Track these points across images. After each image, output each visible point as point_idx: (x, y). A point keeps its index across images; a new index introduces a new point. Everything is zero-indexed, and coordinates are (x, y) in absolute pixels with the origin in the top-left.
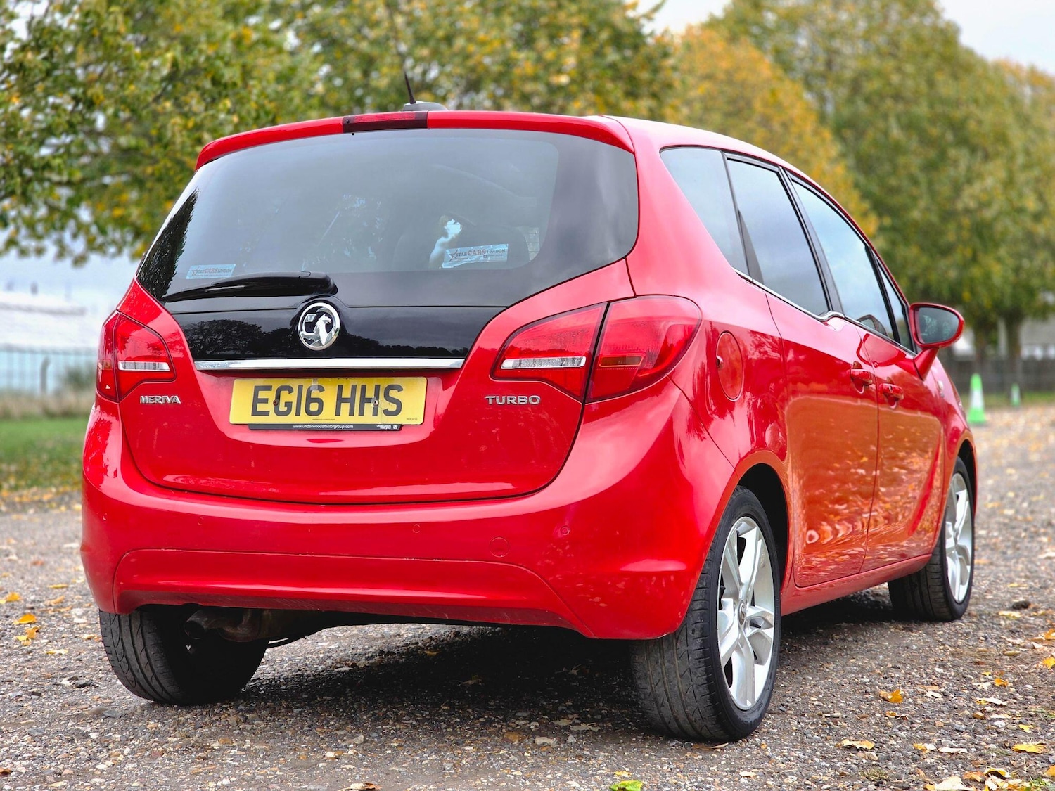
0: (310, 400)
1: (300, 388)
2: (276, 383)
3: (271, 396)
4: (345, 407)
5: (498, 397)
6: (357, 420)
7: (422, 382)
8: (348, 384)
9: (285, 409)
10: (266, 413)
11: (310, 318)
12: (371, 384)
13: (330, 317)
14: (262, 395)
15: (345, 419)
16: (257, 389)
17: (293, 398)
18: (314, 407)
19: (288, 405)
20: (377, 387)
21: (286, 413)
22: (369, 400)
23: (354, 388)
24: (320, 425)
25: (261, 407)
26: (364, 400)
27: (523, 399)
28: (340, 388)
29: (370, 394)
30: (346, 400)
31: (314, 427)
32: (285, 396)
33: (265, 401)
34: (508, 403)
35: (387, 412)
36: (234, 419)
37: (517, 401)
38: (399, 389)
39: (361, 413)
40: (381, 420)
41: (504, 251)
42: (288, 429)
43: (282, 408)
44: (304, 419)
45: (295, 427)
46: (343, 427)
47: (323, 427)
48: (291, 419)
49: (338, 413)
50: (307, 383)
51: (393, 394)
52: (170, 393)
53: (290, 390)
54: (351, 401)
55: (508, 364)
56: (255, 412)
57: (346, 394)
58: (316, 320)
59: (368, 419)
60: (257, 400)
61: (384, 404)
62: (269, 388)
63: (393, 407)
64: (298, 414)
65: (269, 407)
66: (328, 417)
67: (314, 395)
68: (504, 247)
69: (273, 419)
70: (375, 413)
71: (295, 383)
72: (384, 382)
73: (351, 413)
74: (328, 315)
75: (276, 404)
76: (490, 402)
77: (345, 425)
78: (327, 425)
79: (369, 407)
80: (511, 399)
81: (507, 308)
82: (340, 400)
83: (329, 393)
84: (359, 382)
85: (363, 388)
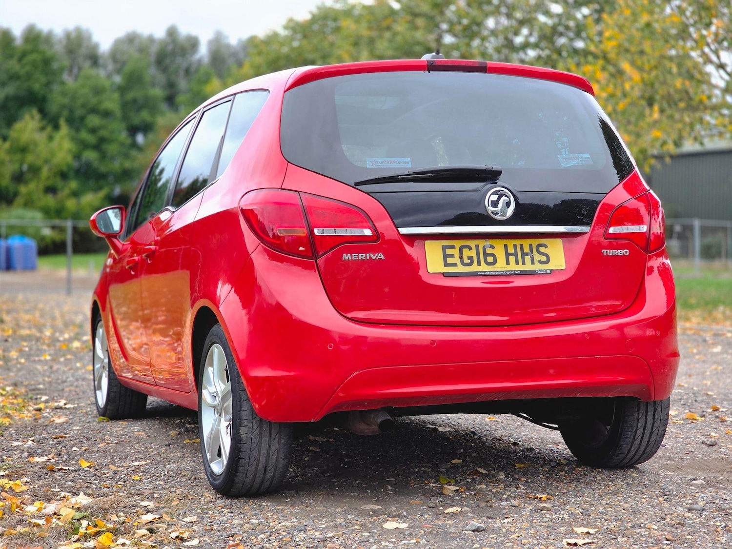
0: (486, 255)
1: (477, 247)
2: (458, 243)
3: (456, 252)
4: (512, 259)
5: (609, 251)
6: (521, 267)
7: (559, 243)
8: (511, 243)
9: (469, 261)
10: (455, 265)
11: (494, 198)
12: (526, 243)
13: (508, 198)
14: (449, 251)
15: (513, 267)
16: (444, 248)
17: (473, 253)
18: (490, 259)
19: (471, 258)
20: (531, 246)
21: (470, 264)
22: (527, 254)
23: (515, 246)
24: (497, 271)
25: (450, 260)
26: (524, 255)
27: (620, 252)
28: (506, 246)
29: (527, 250)
30: (512, 254)
31: (493, 273)
32: (466, 253)
33: (453, 256)
34: (614, 254)
35: (540, 262)
36: (431, 269)
37: (618, 253)
38: (546, 246)
39: (524, 263)
40: (537, 267)
41: (588, 158)
42: (474, 275)
43: (466, 261)
44: (484, 268)
45: (479, 274)
46: (513, 273)
47: (499, 273)
48: (474, 268)
49: (508, 263)
50: (481, 243)
51: (542, 249)
52: (374, 250)
53: (470, 249)
54: (515, 254)
55: (612, 230)
56: (446, 264)
57: (511, 250)
58: (499, 198)
59: (528, 267)
60: (445, 256)
61: (537, 257)
62: (453, 247)
63: (544, 259)
64: (479, 264)
65: (456, 260)
66: (501, 266)
67: (489, 251)
68: (587, 155)
69: (460, 269)
70: (533, 263)
71: (472, 243)
72: (535, 242)
73: (517, 263)
74: (506, 196)
75: (461, 258)
76: (605, 254)
77: (515, 271)
78: (502, 271)
79: (528, 259)
80: (615, 252)
81: (607, 194)
82: (508, 255)
83: (498, 249)
84: (518, 242)
85: (521, 246)
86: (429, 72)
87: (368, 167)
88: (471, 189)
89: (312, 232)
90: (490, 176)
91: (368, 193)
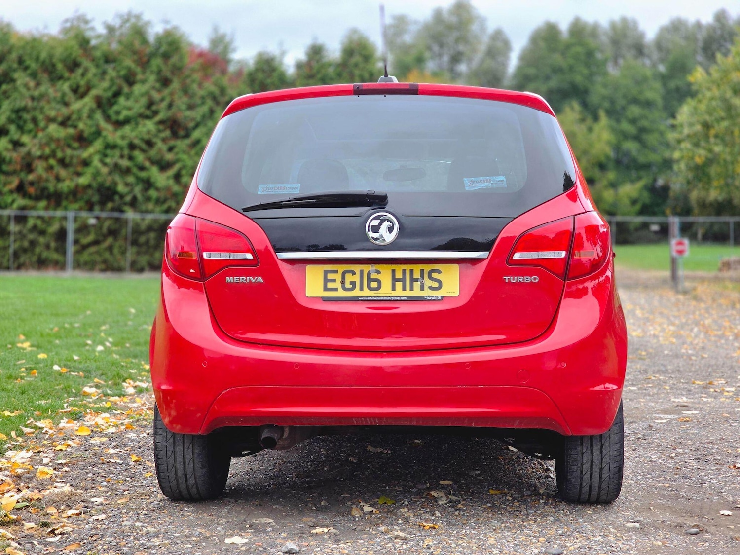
0: (370, 280)
1: (362, 272)
2: (341, 268)
3: (338, 276)
4: (399, 285)
5: (512, 277)
6: (408, 293)
7: (456, 267)
8: (399, 269)
9: (351, 286)
10: (336, 289)
11: (376, 223)
12: (417, 269)
13: (391, 222)
14: (330, 276)
15: (399, 292)
16: (326, 273)
17: (356, 278)
18: (374, 285)
19: (353, 284)
20: (422, 271)
21: (351, 289)
22: (417, 280)
23: (404, 272)
24: (380, 297)
25: (330, 285)
26: (413, 280)
27: (527, 279)
28: (393, 272)
29: (417, 275)
30: (399, 280)
31: (375, 298)
32: (349, 278)
33: (334, 281)
34: (519, 281)
35: (431, 288)
36: (309, 293)
37: (524, 280)
38: (439, 272)
39: (412, 289)
40: (427, 293)
41: (503, 180)
42: (355, 300)
43: (348, 285)
44: (367, 293)
45: (360, 299)
46: (398, 299)
47: (383, 298)
48: (356, 293)
49: (394, 289)
50: (366, 268)
51: (434, 275)
52: (254, 274)
53: (354, 273)
54: (403, 280)
55: (518, 256)
56: (326, 289)
57: (399, 275)
58: (380, 224)
59: (417, 292)
60: (326, 281)
61: (428, 282)
62: (336, 272)
63: (436, 285)
64: (361, 289)
65: (338, 285)
66: (386, 291)
67: (374, 276)
68: (502, 178)
69: (341, 293)
70: (422, 288)
71: (357, 268)
72: (427, 268)
73: (404, 289)
74: (389, 221)
75: (343, 282)
76: (507, 281)
77: (400, 297)
78: (386, 297)
79: (417, 285)
80: (520, 278)
81: (514, 218)
82: (394, 280)
83: (385, 275)
84: (407, 267)
85: (412, 271)
86: (358, 96)
87: (259, 193)
88: (353, 214)
89: (202, 256)
90: (378, 201)
91: (252, 219)
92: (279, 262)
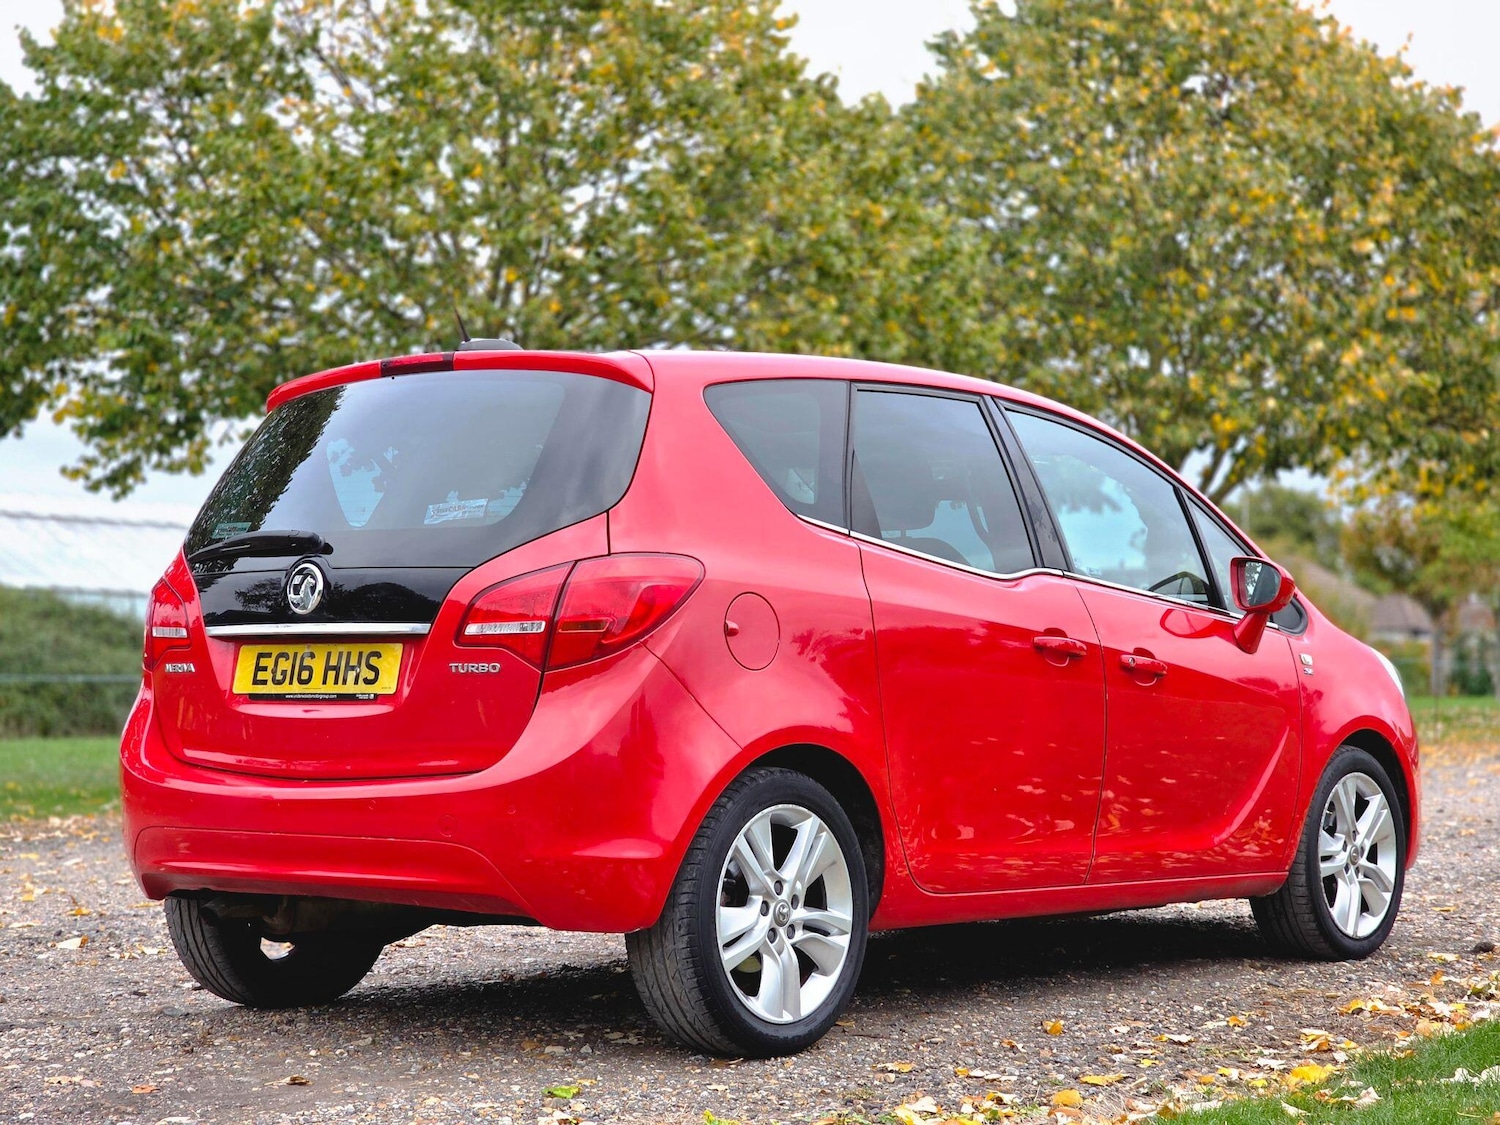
0: (303, 668)
1: (296, 654)
2: (275, 650)
3: (270, 663)
4: (331, 675)
5: (460, 664)
6: (340, 689)
7: (398, 648)
8: (336, 650)
9: (281, 678)
10: (264, 682)
11: (297, 580)
12: (355, 650)
13: (315, 579)
14: (264, 662)
15: (330, 688)
16: (261, 656)
17: (288, 665)
18: (305, 675)
19: (284, 673)
20: (361, 654)
21: (279, 683)
22: (353, 668)
23: (341, 654)
24: (308, 694)
25: (261, 676)
26: (348, 668)
27: (484, 667)
28: (329, 654)
29: (353, 662)
30: (332, 668)
31: (303, 696)
32: (281, 664)
33: (265, 669)
34: (470, 671)
35: (367, 682)
36: (237, 687)
37: (478, 669)
38: (378, 655)
39: (345, 682)
40: (361, 689)
41: (482, 506)
42: (280, 699)
43: (279, 676)
44: (296, 688)
45: (286, 697)
46: (327, 697)
47: (311, 696)
48: (284, 688)
49: (324, 683)
50: (302, 650)
51: (373, 661)
52: (187, 659)
53: (287, 657)
54: (336, 669)
55: (472, 629)
56: (256, 682)
57: (334, 661)
58: (303, 582)
59: (350, 688)
60: (259, 668)
61: (365, 672)
62: (269, 655)
63: (371, 675)
64: (291, 682)
65: (268, 675)
66: (316, 685)
67: (307, 662)
69: (270, 689)
70: (356, 682)
71: (290, 649)
72: (367, 649)
73: (336, 682)
74: (313, 577)
75: (274, 672)
76: (454, 670)
77: (329, 694)
78: (314, 694)
79: (352, 675)
80: (472, 667)
81: (471, 570)
82: (328, 668)
83: (319, 659)
84: (344, 648)
85: (349, 654)
87: (213, 537)
92: (209, 641)
